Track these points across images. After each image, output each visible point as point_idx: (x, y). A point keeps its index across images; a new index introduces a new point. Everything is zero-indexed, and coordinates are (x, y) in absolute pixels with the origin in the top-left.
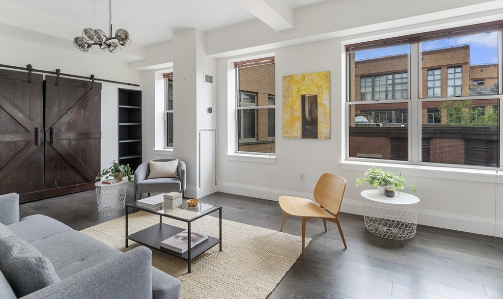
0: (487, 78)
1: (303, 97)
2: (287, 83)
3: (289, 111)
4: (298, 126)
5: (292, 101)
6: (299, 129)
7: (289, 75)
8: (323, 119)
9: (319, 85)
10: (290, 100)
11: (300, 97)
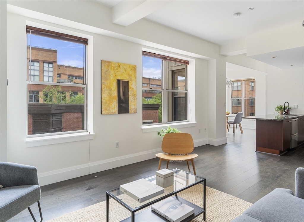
0: (62, 74)
1: (119, 81)
2: (106, 67)
3: (107, 91)
4: (115, 103)
5: (110, 83)
6: (116, 107)
7: (108, 60)
8: (132, 99)
9: (130, 74)
10: (108, 82)
11: (116, 81)
